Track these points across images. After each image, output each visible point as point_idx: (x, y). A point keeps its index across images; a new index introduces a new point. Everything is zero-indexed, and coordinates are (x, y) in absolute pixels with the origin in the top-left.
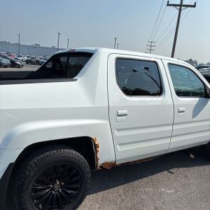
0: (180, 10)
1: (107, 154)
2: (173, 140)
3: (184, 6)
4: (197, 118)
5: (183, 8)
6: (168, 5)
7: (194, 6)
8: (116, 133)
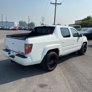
0: (56, 6)
1: (62, 53)
2: (74, 49)
3: (57, 4)
4: (78, 42)
5: (57, 5)
6: (51, 3)
7: (61, 4)
8: (63, 47)
